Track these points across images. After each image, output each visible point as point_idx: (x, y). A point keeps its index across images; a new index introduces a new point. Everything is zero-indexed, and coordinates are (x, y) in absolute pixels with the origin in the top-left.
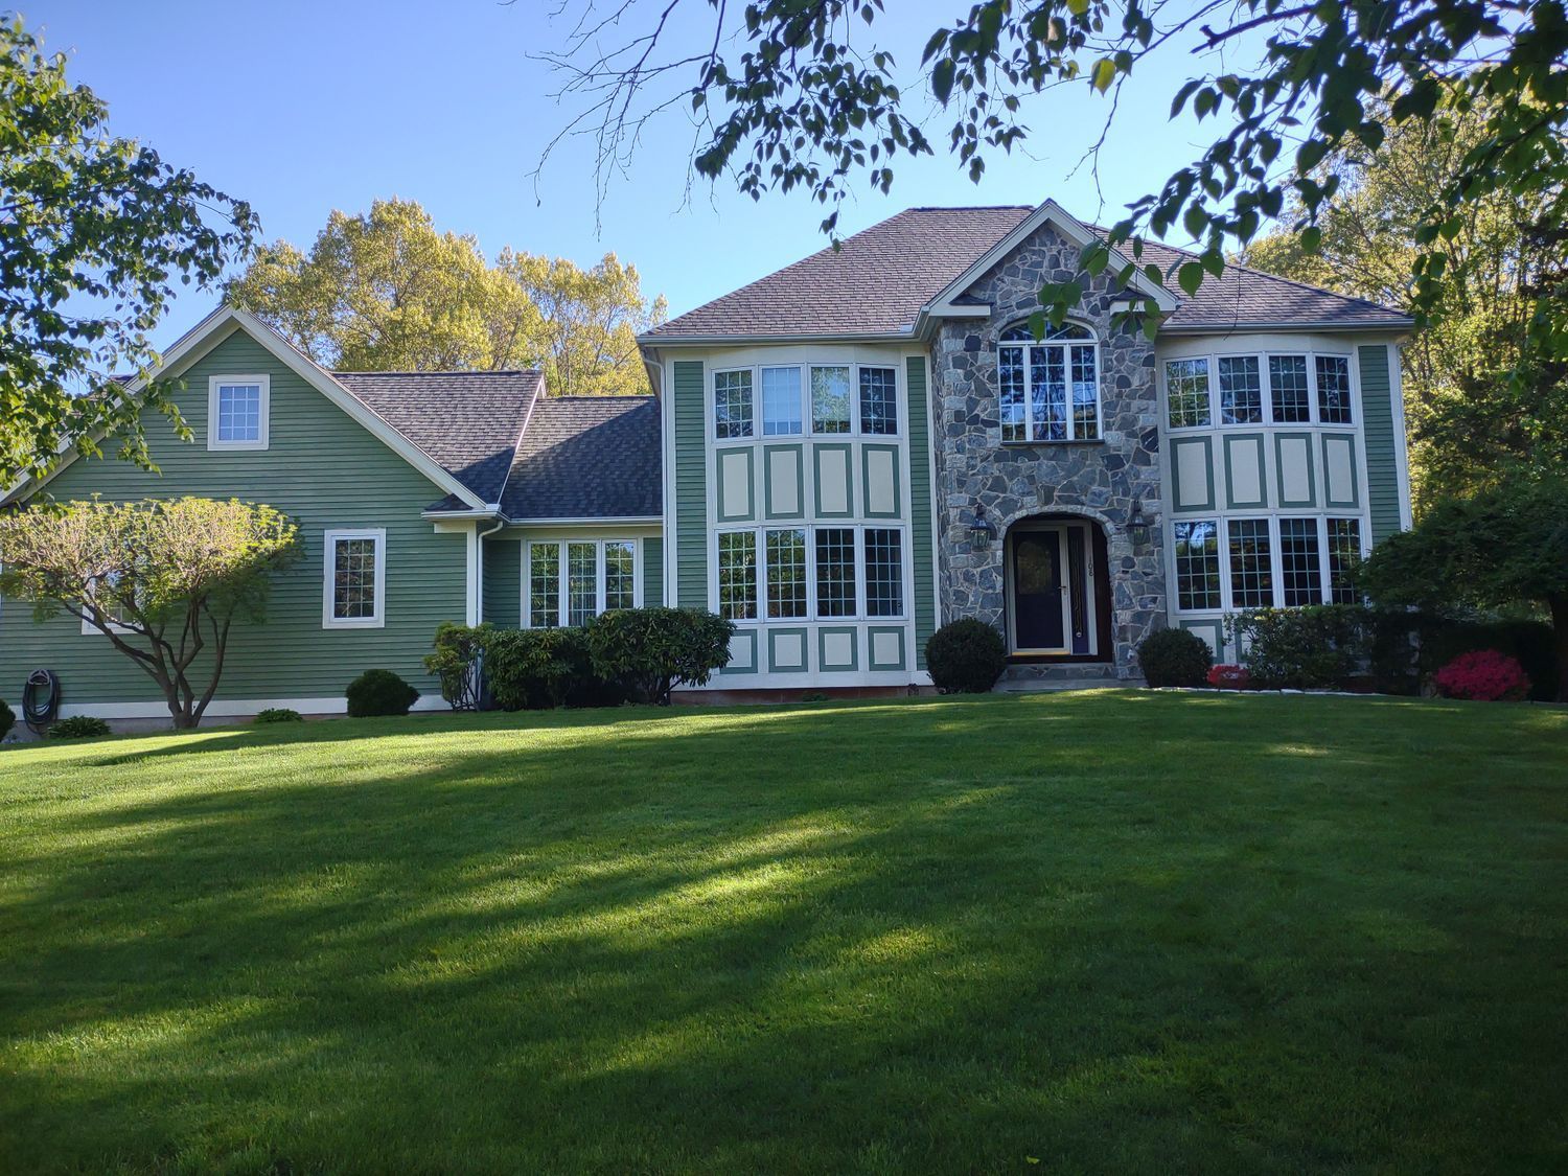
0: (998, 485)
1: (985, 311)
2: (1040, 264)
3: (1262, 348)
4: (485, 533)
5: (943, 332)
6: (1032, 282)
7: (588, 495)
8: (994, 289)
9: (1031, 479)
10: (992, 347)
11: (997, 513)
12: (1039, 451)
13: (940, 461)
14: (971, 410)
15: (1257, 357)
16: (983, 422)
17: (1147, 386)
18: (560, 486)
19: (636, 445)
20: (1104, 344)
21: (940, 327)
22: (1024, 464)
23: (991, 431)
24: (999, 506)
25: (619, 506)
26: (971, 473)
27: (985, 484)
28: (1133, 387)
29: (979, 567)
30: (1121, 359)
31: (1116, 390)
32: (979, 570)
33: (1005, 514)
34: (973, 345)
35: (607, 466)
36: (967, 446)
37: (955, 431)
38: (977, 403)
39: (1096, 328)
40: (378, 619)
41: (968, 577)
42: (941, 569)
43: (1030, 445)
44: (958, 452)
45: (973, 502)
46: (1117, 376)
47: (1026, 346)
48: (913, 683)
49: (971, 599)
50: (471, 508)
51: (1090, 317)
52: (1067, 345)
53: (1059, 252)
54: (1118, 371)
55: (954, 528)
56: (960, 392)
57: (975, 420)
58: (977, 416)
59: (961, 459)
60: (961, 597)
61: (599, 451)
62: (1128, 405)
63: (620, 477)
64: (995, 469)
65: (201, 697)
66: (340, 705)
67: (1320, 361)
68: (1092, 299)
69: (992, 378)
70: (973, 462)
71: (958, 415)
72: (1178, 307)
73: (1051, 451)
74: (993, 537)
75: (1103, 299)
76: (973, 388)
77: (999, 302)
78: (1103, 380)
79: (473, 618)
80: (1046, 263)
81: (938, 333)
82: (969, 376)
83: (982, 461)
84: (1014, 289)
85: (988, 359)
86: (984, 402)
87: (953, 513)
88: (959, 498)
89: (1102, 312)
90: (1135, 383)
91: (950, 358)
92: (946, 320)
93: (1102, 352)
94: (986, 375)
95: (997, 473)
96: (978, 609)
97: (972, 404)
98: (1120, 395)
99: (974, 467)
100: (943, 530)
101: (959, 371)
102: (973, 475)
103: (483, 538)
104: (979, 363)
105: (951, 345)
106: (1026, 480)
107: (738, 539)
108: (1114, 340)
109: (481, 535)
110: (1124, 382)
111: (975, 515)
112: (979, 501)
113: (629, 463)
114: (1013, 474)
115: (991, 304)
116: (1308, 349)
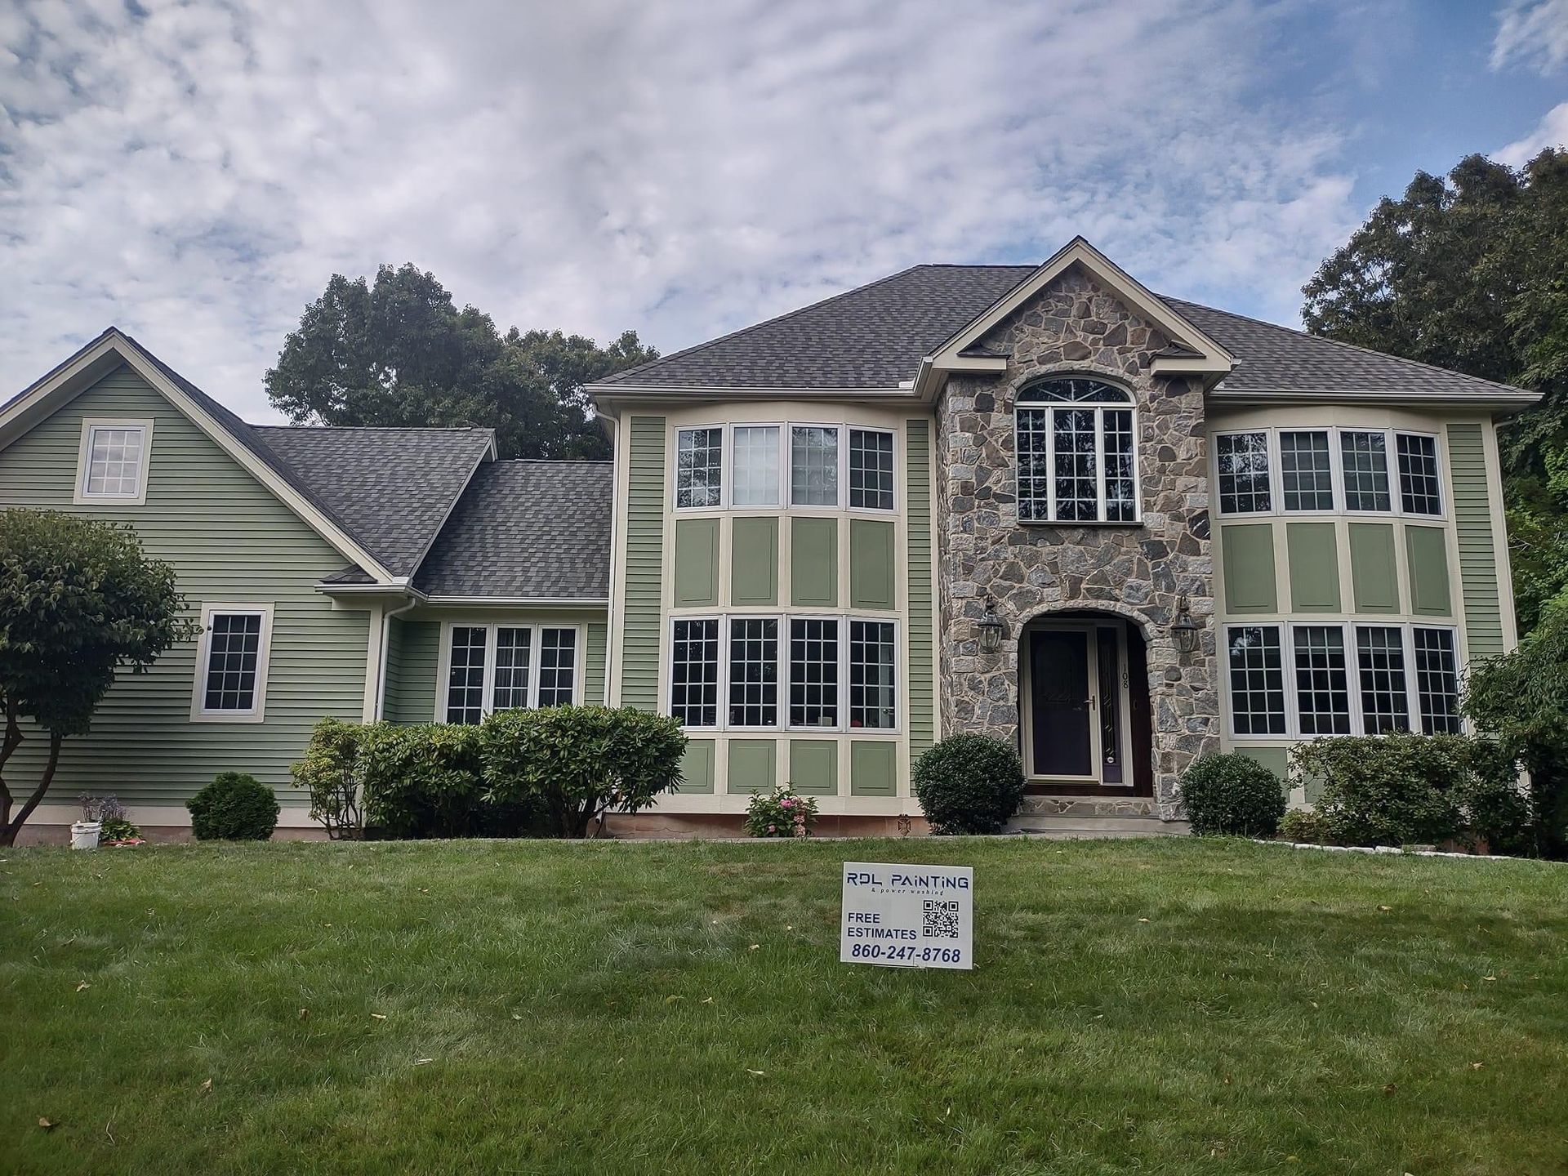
0: (1013, 574)
1: (1000, 365)
2: (1066, 313)
3: (1332, 423)
4: (393, 613)
5: (950, 390)
6: (1056, 333)
7: (526, 570)
8: (1011, 340)
9: (1053, 565)
10: (1008, 408)
11: (1011, 606)
12: (1064, 534)
13: (943, 543)
14: (980, 482)
15: (1326, 433)
16: (996, 496)
17: (1196, 459)
18: (495, 559)
19: (592, 516)
20: (1144, 409)
21: (946, 384)
22: (1046, 549)
23: (1004, 508)
24: (1014, 597)
25: (561, 584)
26: (979, 557)
27: (997, 571)
28: (1179, 461)
29: (988, 672)
30: (1163, 427)
31: (1158, 463)
32: (988, 676)
33: (1021, 609)
34: (985, 406)
35: (553, 539)
36: (976, 524)
37: (961, 506)
38: (988, 474)
39: (1134, 390)
40: (256, 712)
41: (974, 686)
42: (942, 672)
43: (1052, 527)
44: (964, 531)
45: (982, 593)
46: (1160, 446)
47: (1049, 408)
48: (904, 813)
49: (978, 712)
50: (376, 582)
51: (1127, 376)
52: (1099, 408)
53: (1090, 299)
54: (1160, 442)
55: (958, 623)
56: (968, 459)
57: (986, 493)
58: (989, 488)
59: (969, 541)
60: (964, 708)
61: (548, 521)
62: (1173, 482)
63: (567, 551)
64: (1010, 553)
65: (26, 802)
66: (182, 817)
67: (1401, 439)
68: (1129, 355)
69: (1007, 444)
70: (982, 544)
71: (966, 488)
72: (1233, 367)
73: (1078, 534)
74: (1006, 636)
75: (1142, 356)
76: (984, 455)
77: (1017, 356)
78: (1142, 451)
79: (371, 712)
80: (1074, 312)
81: (944, 391)
82: (980, 441)
83: (993, 543)
84: (1035, 341)
85: (1003, 422)
86: (997, 473)
87: (957, 605)
88: (964, 587)
89: (1141, 370)
90: (1182, 455)
91: (957, 419)
92: (955, 376)
93: (1140, 417)
94: (1000, 440)
95: (1011, 559)
96: (986, 725)
97: (982, 474)
98: (1162, 471)
99: (983, 550)
100: (945, 627)
101: (967, 434)
102: (982, 559)
103: (392, 617)
104: (992, 427)
105: (957, 403)
106: (1047, 568)
107: (696, 628)
108: (1155, 404)
109: (387, 616)
110: (1167, 454)
111: (984, 608)
112: (989, 591)
113: (581, 535)
114: (1031, 560)
115: (1007, 357)
116: (1388, 428)
